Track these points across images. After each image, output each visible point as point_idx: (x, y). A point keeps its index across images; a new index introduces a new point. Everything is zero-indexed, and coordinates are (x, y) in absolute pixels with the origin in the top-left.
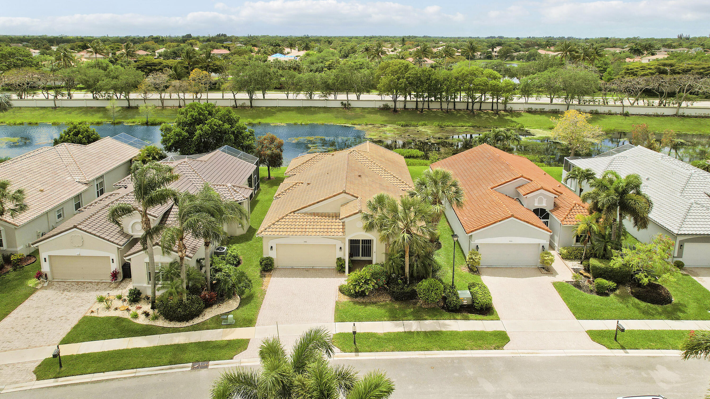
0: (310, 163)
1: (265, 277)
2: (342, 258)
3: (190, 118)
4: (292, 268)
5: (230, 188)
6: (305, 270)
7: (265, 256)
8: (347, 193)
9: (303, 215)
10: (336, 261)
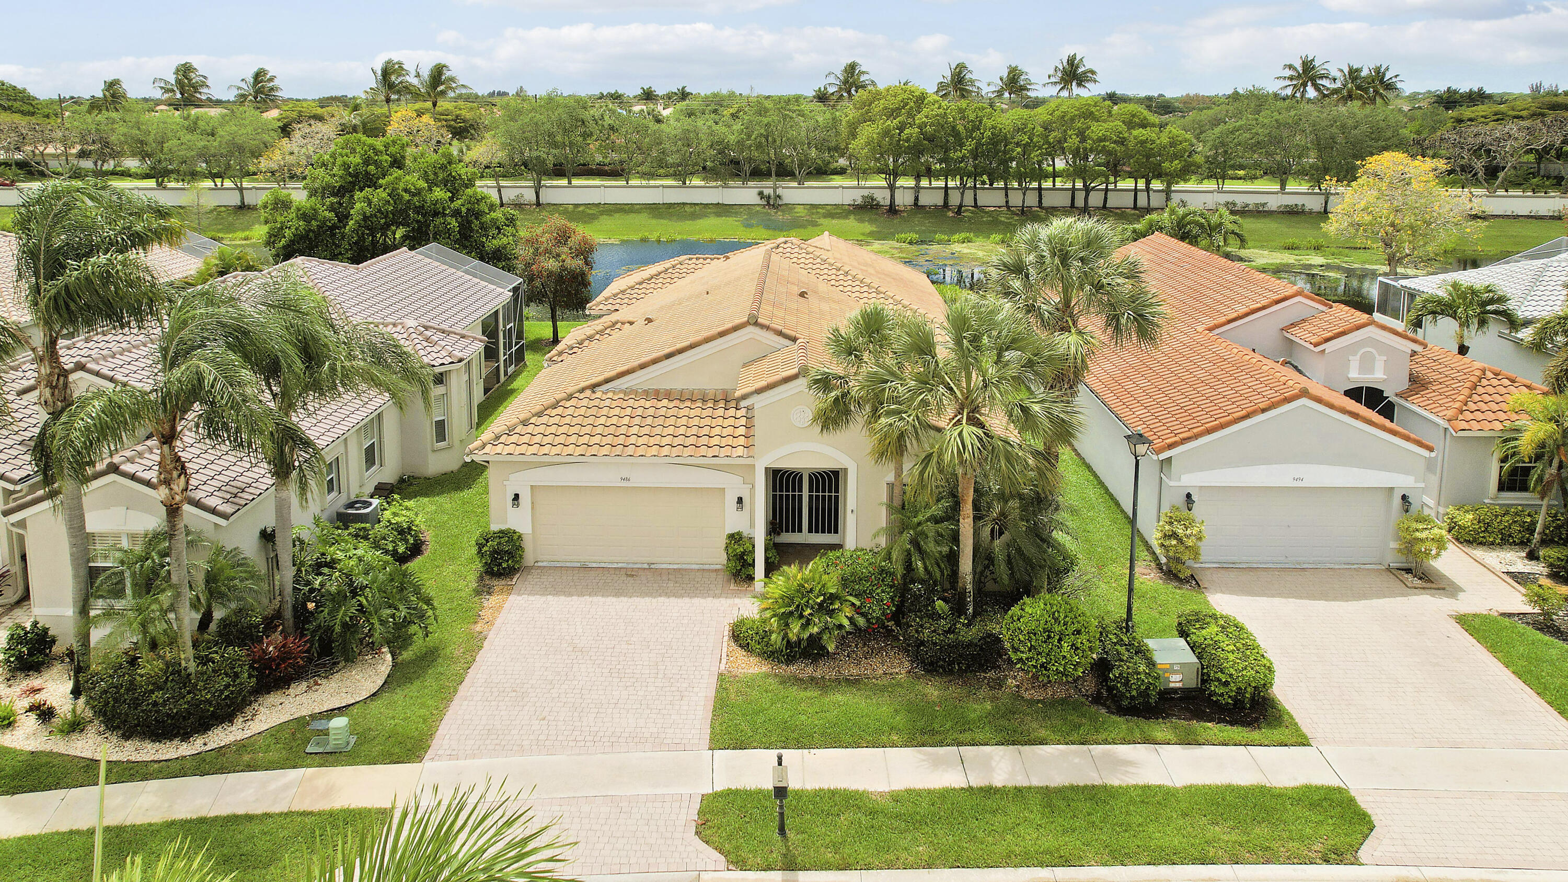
0: (661, 280)
1: (489, 593)
2: (745, 534)
3: (341, 172)
4: (585, 568)
5: (412, 330)
6: (623, 572)
7: (495, 527)
8: (762, 326)
9: (622, 396)
10: (722, 541)
